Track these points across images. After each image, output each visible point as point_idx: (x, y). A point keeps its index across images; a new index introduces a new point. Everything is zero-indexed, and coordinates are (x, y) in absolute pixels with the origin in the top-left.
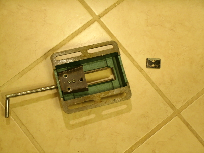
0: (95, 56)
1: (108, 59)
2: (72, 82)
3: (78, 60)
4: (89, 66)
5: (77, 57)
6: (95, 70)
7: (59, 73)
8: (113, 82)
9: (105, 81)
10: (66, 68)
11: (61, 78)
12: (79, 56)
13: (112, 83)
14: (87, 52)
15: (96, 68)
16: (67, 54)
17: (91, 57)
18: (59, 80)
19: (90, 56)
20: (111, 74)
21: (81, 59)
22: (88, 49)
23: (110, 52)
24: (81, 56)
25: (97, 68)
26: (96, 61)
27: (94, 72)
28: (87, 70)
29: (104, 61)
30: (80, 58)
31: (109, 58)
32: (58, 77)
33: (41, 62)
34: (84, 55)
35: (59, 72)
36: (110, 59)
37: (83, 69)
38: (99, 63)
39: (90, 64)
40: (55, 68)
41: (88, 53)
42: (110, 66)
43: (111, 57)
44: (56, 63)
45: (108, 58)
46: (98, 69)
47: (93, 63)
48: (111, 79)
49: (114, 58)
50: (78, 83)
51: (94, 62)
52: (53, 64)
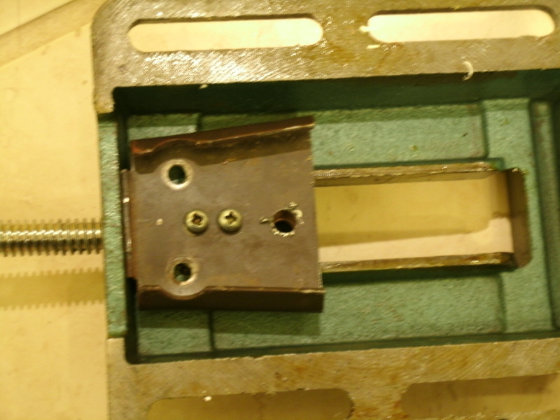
0: (417, 72)
1: (502, 108)
2: (214, 227)
3: (286, 77)
4: (355, 133)
5: (286, 53)
6: (398, 171)
7: (133, 142)
8: (506, 276)
9: (448, 263)
10: (195, 116)
11: (144, 181)
12: (303, 49)
13: (501, 287)
14: (363, 29)
15: (400, 159)
16: (214, 19)
17: (385, 71)
18: (121, 198)
19: (383, 60)
20: (497, 215)
21: (310, 70)
22: (373, 8)
23: (524, 62)
24: (312, 47)
25: (415, 156)
26: (410, 109)
27: (388, 179)
28: (337, 162)
29: (472, 113)
30: (301, 62)
31: (510, 101)
32: (121, 177)
33: (42, 48)
34: (339, 49)
35: (135, 134)
36: (513, 108)
37: (308, 145)
38: (428, 121)
39: (363, 120)
40: (109, 107)
41: (368, 39)
42: (507, 159)
43: (526, 101)
44: (122, 67)
45: (501, 102)
46: (417, 169)
47: (391, 118)
48: (496, 255)
49: (543, 108)
50: (257, 245)
51: (396, 110)
52: (98, 72)
